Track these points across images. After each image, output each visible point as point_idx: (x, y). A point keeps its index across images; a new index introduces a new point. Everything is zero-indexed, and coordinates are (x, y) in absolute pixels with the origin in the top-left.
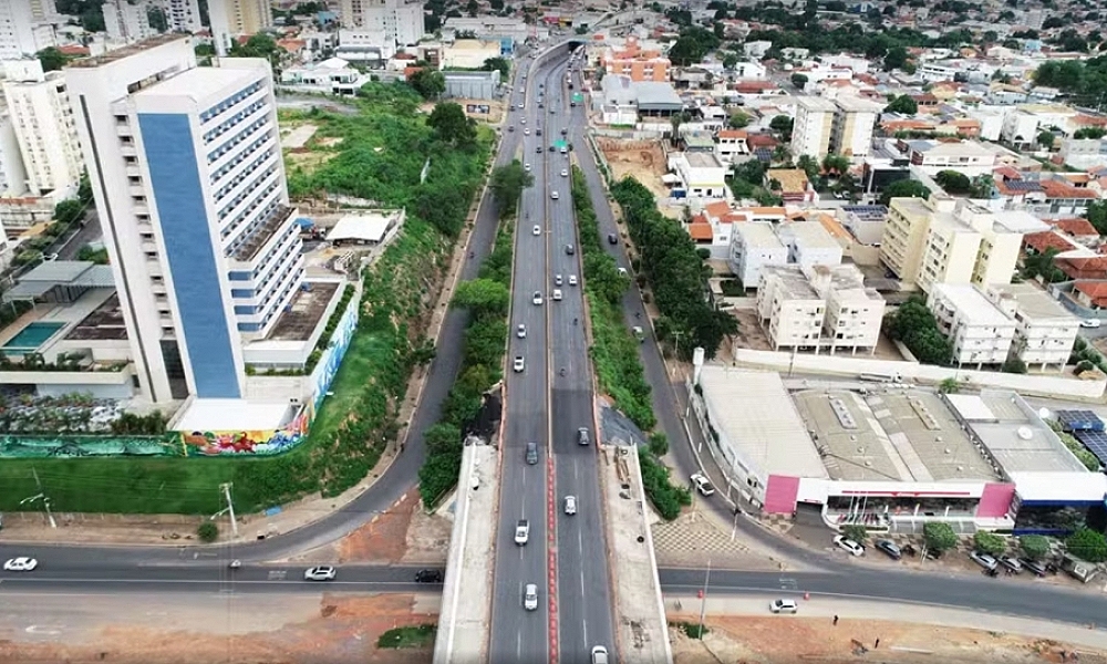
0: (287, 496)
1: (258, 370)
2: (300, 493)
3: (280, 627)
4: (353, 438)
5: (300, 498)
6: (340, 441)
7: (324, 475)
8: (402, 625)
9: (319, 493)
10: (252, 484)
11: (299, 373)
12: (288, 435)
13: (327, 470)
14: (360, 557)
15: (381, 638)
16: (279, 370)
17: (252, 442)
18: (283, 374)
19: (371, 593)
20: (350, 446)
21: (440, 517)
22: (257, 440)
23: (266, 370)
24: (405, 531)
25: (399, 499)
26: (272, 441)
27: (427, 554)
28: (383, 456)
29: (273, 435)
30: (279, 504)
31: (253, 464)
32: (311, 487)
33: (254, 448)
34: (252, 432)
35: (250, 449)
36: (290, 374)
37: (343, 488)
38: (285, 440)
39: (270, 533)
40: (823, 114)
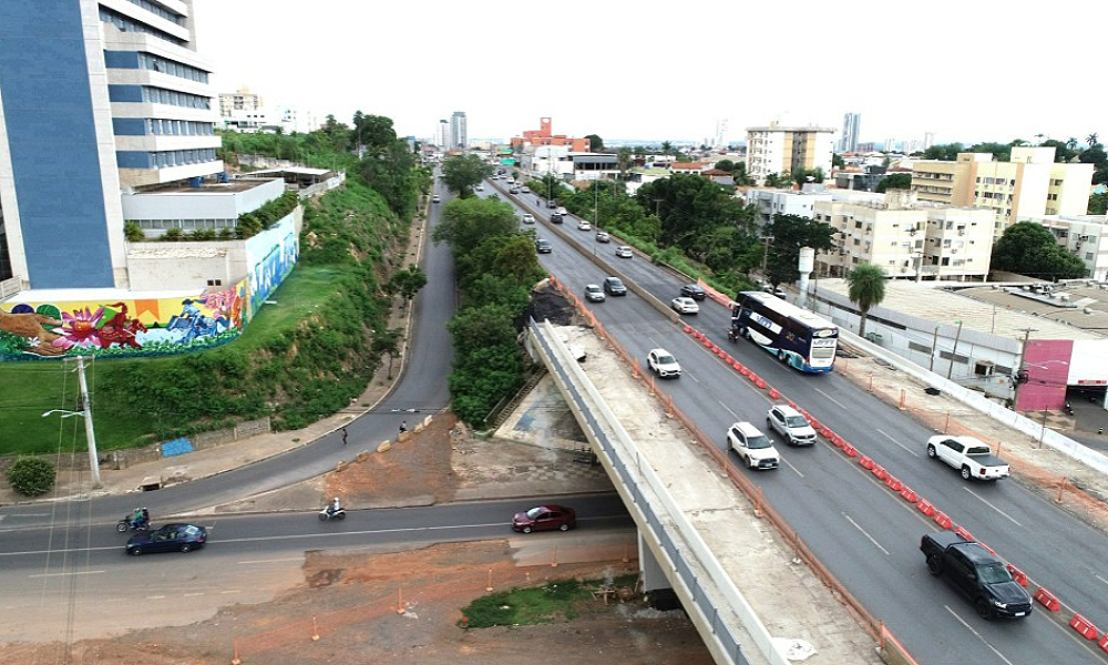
0: (204, 422)
1: (149, 232)
2: (228, 419)
3: (210, 614)
4: (318, 349)
5: (230, 426)
6: (299, 349)
7: (273, 394)
8: (505, 586)
9: (268, 420)
10: (132, 398)
11: (225, 236)
12: (209, 314)
13: (278, 388)
14: (369, 497)
15: (466, 611)
16: (187, 231)
17: (136, 325)
18: (198, 237)
19: (414, 545)
20: (316, 360)
21: (503, 440)
22: (146, 318)
23: (163, 232)
24: (448, 461)
25: (423, 421)
26: (176, 323)
27: (502, 486)
28: (371, 386)
29: (179, 310)
30: (190, 433)
31: (136, 366)
32: (252, 411)
33: (140, 338)
34: (137, 302)
35: (131, 341)
36: (208, 237)
37: (311, 417)
38: (201, 323)
39: (172, 480)
40: (783, 134)
